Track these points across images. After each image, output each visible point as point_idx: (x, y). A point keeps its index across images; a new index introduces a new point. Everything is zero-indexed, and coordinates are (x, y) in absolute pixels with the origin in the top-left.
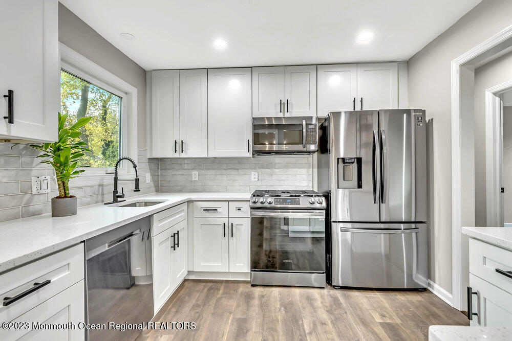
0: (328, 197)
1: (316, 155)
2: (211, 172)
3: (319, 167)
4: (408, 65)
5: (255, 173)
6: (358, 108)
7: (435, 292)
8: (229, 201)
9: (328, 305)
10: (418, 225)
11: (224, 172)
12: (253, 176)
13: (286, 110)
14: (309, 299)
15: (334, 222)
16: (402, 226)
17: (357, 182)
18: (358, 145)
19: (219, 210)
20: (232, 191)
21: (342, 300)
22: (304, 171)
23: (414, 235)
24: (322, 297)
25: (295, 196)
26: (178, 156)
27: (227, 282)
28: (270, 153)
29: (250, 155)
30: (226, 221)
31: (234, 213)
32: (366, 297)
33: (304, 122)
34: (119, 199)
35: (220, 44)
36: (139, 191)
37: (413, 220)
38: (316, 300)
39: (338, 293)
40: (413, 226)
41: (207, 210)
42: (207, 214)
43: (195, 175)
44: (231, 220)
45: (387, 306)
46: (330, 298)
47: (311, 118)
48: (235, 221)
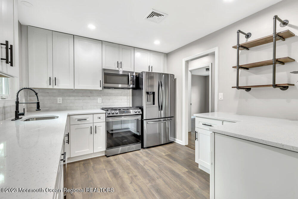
0: (141, 108)
1: (131, 90)
2: (72, 98)
3: (133, 96)
4: (167, 55)
5: (100, 98)
6: (150, 71)
7: (176, 142)
8: (93, 114)
9: (145, 155)
10: (171, 118)
11: (81, 98)
12: (99, 100)
13: (120, 66)
14: (137, 155)
15: (144, 120)
16: (162, 119)
17: (152, 102)
18: (148, 85)
19: (88, 119)
20: (86, 109)
21: (149, 152)
22: (125, 97)
23: (169, 122)
24: (141, 153)
25: (128, 109)
26: (52, 88)
27: (91, 159)
28: (110, 88)
29: (101, 89)
30: (92, 125)
31: (96, 120)
32: (157, 149)
33: (129, 74)
34: (20, 117)
35: (92, 27)
36: (40, 110)
37: (169, 116)
38: (139, 154)
39: (147, 150)
40: (169, 119)
41: (79, 120)
42: (79, 122)
43: (60, 100)
44: (95, 125)
45: (165, 150)
46: (144, 152)
47: (133, 72)
48: (97, 125)
